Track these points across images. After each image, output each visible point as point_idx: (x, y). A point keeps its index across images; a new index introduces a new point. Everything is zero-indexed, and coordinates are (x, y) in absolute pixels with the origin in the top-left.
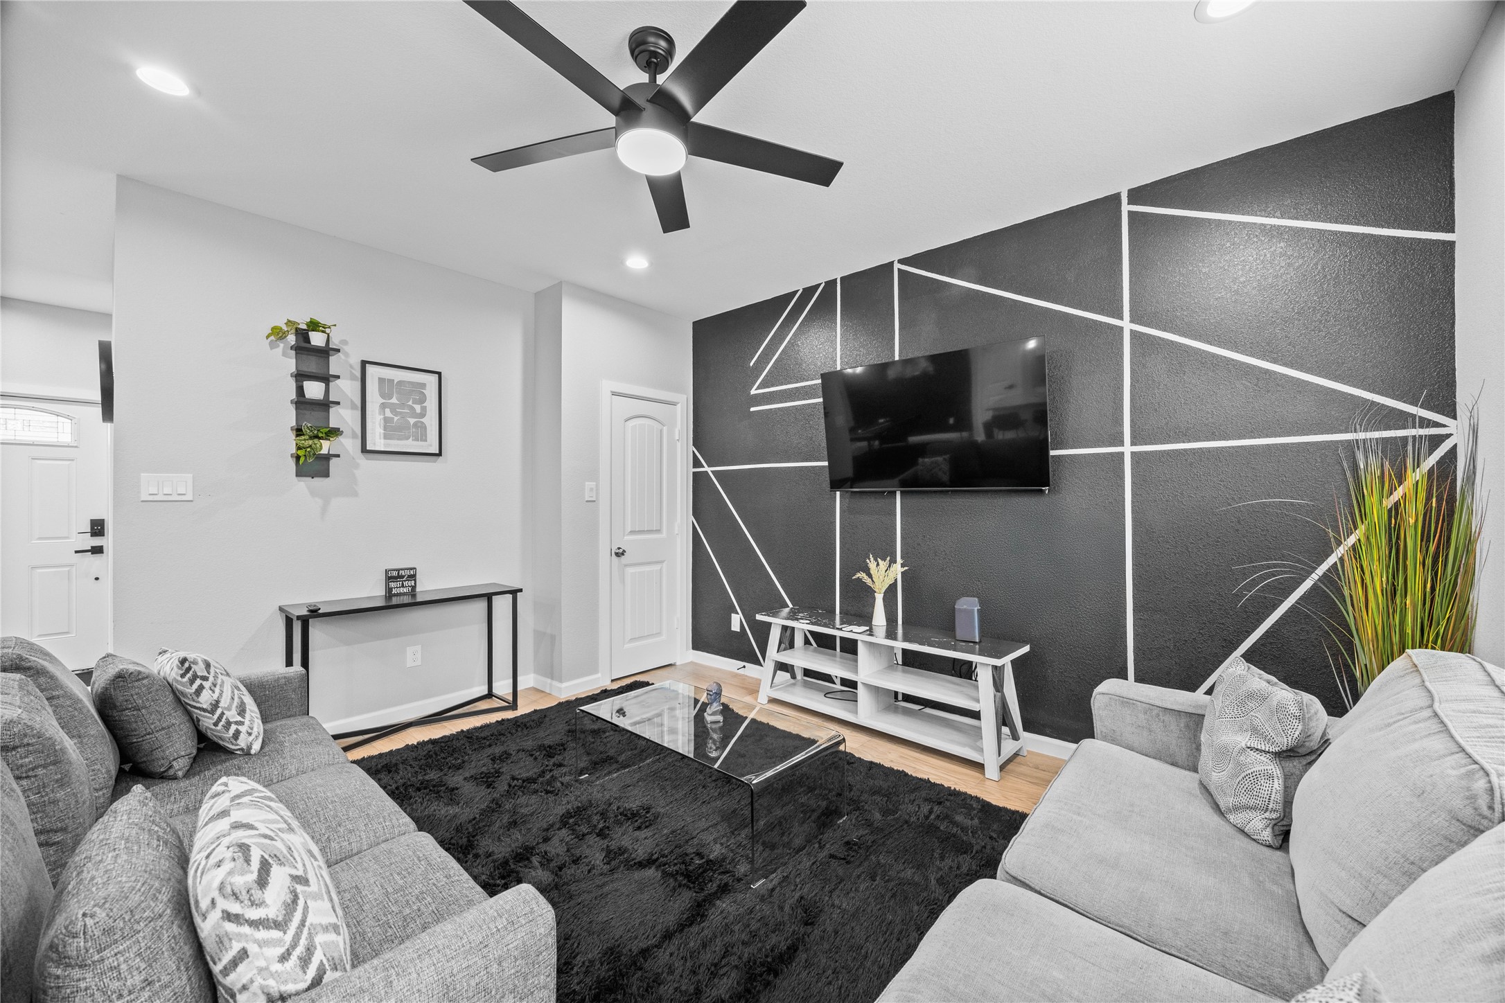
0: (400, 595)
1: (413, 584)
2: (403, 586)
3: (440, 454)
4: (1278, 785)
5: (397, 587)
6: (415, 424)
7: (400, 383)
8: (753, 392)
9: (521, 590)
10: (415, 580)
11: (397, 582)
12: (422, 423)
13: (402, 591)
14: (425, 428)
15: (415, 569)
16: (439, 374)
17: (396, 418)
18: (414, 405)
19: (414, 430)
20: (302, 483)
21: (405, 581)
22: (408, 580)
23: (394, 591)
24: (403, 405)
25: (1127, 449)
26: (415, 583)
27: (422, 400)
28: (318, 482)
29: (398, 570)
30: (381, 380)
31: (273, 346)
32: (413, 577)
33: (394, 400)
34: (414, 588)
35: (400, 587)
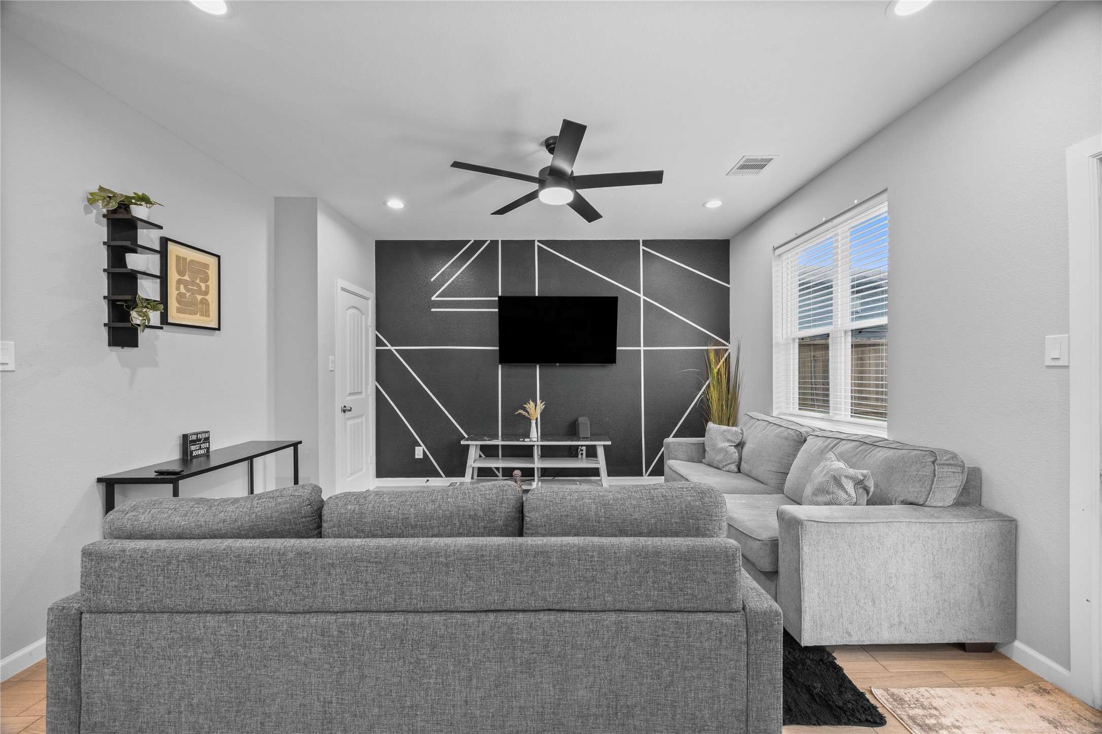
0: (198, 457)
1: (208, 446)
2: (200, 449)
3: (219, 329)
4: (737, 454)
5: (196, 450)
6: (202, 299)
7: (192, 261)
8: (433, 298)
9: (300, 442)
10: (209, 442)
11: (196, 445)
12: (206, 300)
13: (200, 453)
14: (208, 304)
15: (209, 432)
16: (219, 257)
17: (188, 294)
18: (201, 284)
19: (201, 306)
20: (114, 353)
21: (202, 443)
22: (204, 443)
23: (194, 454)
24: (193, 283)
25: (642, 348)
26: (209, 445)
27: (206, 280)
28: (128, 351)
29: (197, 434)
30: (178, 258)
31: (87, 211)
32: (207, 440)
33: (186, 278)
34: (208, 449)
35: (198, 450)
